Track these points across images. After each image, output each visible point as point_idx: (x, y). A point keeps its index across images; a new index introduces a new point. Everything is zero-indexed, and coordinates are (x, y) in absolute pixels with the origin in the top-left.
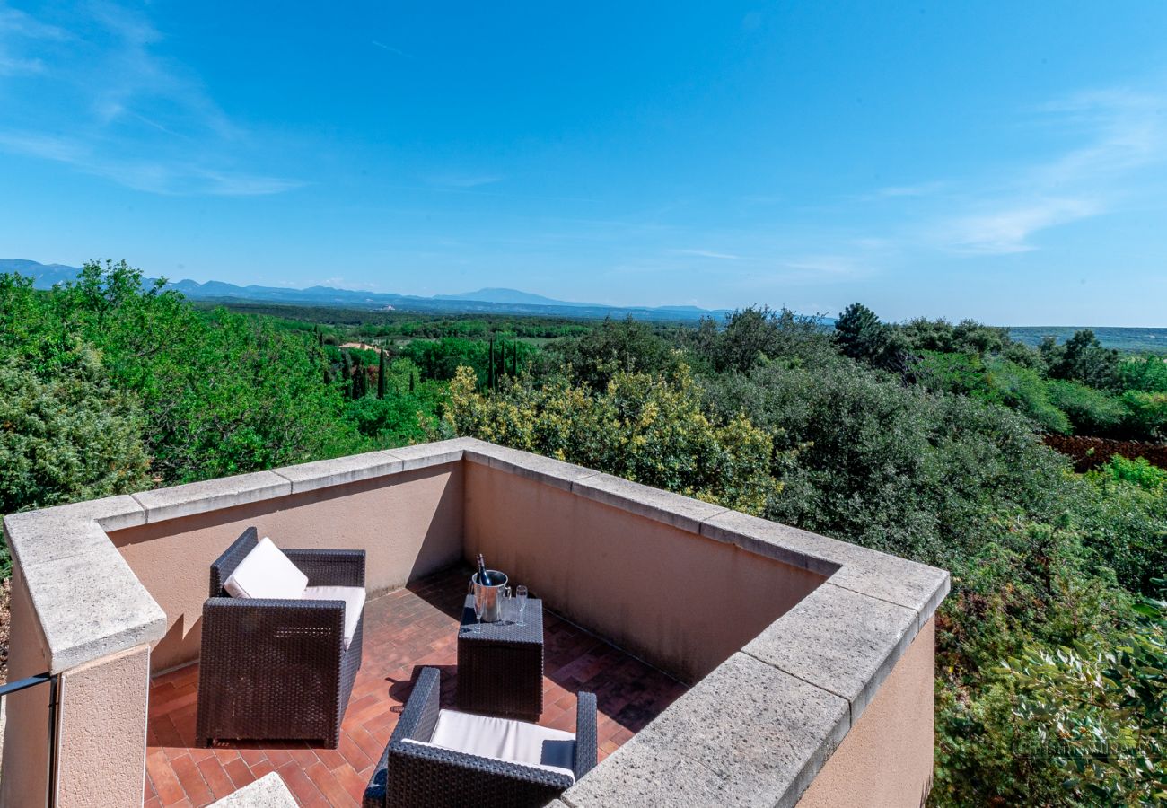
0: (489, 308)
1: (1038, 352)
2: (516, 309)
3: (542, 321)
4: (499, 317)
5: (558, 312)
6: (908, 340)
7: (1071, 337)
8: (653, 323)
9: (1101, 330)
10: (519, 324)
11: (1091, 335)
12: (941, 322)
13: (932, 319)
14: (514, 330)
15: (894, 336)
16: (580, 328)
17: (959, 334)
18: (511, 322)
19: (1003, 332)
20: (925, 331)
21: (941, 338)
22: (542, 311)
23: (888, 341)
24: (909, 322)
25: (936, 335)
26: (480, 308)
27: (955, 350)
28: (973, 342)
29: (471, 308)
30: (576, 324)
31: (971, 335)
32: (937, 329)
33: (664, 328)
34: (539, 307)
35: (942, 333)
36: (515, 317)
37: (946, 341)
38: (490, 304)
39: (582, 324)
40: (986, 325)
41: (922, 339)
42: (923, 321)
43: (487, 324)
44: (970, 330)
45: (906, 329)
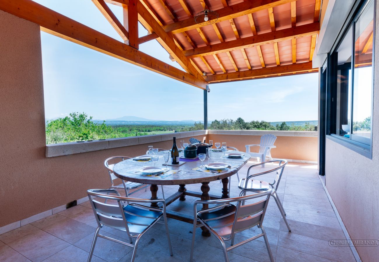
0: (126, 123)
1: (275, 127)
2: (136, 123)
3: (146, 126)
4: (131, 126)
5: (150, 123)
6: (251, 126)
7: (281, 124)
8: (181, 125)
9: (287, 122)
10: (139, 128)
11: (285, 123)
12: (257, 121)
13: (255, 121)
14: (137, 130)
15: (248, 125)
16: (159, 128)
17: (261, 124)
18: (136, 127)
19: (269, 123)
20: (254, 123)
21: (257, 125)
22: (145, 123)
23: (247, 126)
24: (251, 122)
25: (256, 124)
26: (123, 123)
27: (260, 128)
28: (264, 126)
29: (120, 123)
30: (157, 127)
31: (263, 124)
32: (257, 123)
33: (184, 127)
34: (144, 122)
35: (258, 124)
36: (137, 125)
37: (258, 126)
38: (127, 122)
39: (159, 127)
40: (266, 122)
41: (254, 126)
42: (254, 121)
43: (128, 128)
44: (263, 123)
45: (250, 123)
